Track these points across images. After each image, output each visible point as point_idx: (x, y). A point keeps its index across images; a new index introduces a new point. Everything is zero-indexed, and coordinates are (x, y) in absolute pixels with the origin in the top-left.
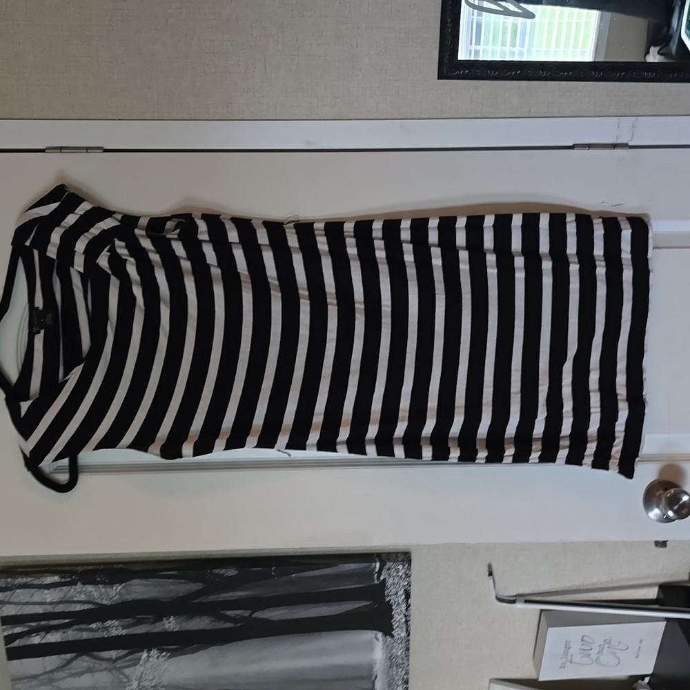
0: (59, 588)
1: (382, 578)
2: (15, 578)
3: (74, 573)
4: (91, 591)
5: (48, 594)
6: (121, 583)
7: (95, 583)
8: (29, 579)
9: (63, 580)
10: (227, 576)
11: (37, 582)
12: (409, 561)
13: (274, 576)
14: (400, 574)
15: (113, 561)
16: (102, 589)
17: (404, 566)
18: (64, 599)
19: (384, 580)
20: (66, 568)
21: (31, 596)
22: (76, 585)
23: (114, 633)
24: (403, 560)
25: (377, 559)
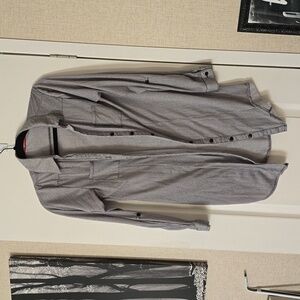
0: (39, 267)
2: (18, 261)
4: (54, 270)
5: (34, 269)
6: (68, 267)
7: (56, 266)
8: (25, 262)
9: (41, 263)
10: (119, 267)
11: (29, 263)
12: (207, 267)
13: (141, 269)
14: (202, 272)
15: (65, 256)
16: (59, 269)
17: (204, 269)
19: (194, 275)
20: (43, 258)
21: (26, 270)
22: (47, 266)
23: (63, 291)
24: (204, 266)
25: (191, 264)
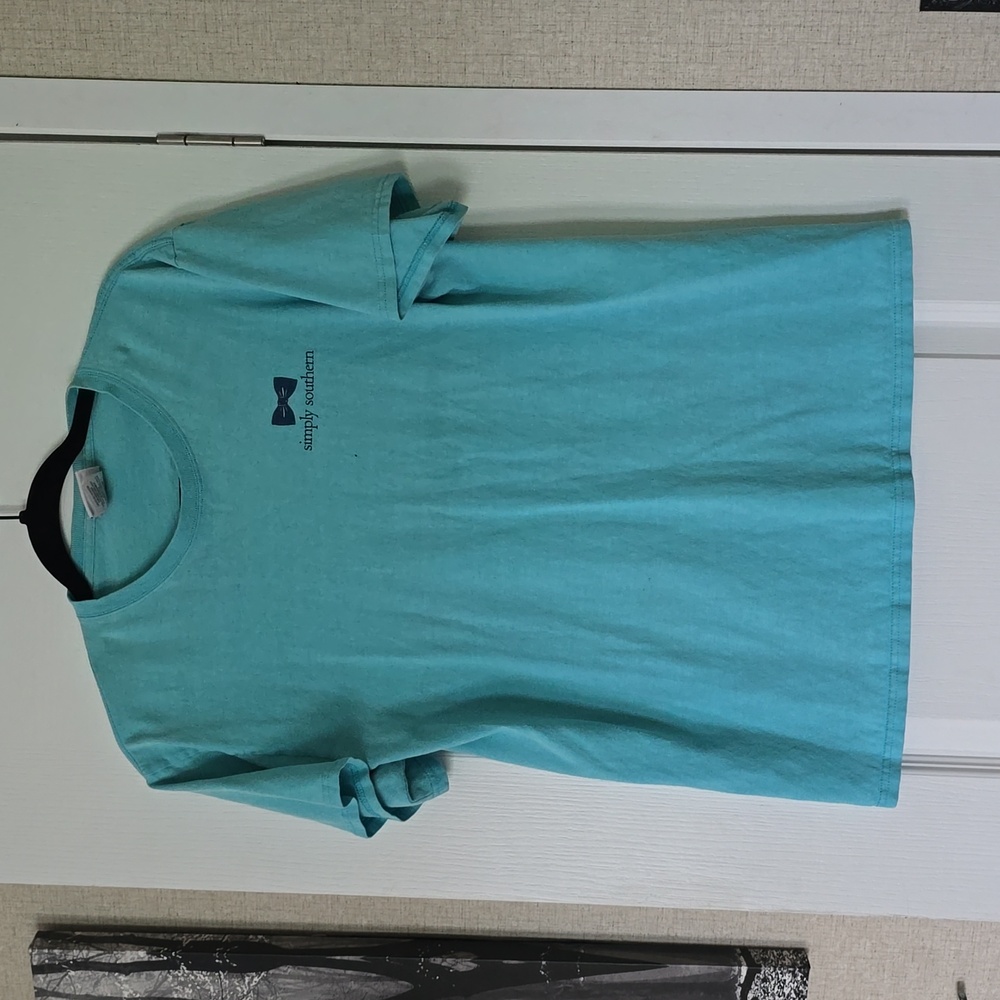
0: (145, 973)
2: (68, 948)
3: (173, 945)
4: (204, 983)
5: (126, 982)
6: (258, 971)
7: (212, 968)
8: (93, 953)
9: (154, 959)
11: (106, 958)
13: (544, 979)
14: (787, 991)
15: (248, 927)
17: (795, 976)
18: (153, 995)
20: (161, 936)
21: (96, 984)
22: (177, 968)
24: (794, 966)
25: (742, 958)
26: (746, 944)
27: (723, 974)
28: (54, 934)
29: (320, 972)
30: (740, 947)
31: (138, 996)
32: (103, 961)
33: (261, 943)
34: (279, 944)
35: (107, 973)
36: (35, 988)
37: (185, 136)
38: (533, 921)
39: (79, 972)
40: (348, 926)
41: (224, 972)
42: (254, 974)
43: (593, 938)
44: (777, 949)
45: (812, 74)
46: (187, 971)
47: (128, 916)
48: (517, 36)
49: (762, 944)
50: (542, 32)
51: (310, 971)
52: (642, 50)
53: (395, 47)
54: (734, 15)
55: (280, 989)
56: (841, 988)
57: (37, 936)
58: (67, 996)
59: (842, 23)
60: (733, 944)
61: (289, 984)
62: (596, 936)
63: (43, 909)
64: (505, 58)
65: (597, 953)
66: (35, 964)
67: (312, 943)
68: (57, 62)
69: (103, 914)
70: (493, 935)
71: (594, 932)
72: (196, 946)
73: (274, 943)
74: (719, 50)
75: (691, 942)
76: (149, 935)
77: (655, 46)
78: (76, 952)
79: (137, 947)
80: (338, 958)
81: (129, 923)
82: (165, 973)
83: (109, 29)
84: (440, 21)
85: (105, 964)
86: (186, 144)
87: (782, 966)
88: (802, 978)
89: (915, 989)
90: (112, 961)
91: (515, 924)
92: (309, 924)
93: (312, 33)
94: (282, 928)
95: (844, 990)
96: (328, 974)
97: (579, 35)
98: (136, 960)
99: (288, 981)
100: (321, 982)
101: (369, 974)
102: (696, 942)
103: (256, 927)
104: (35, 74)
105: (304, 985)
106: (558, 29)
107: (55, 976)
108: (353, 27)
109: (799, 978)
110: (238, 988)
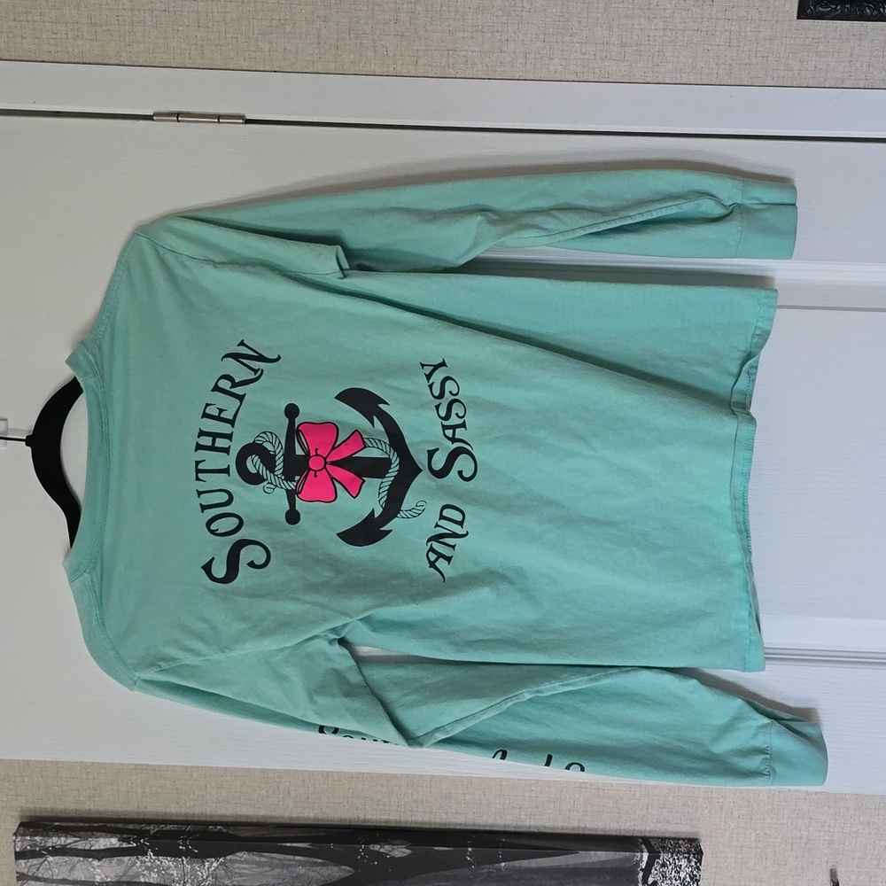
0: (115, 858)
1: (651, 880)
2: (47, 836)
3: (141, 834)
4: (169, 868)
7: (176, 854)
9: (125, 845)
10: (393, 857)
11: (82, 845)
12: (699, 854)
13: (469, 864)
15: (209, 819)
16: (187, 864)
17: (690, 861)
18: (123, 879)
19: (655, 883)
20: (131, 826)
21: (72, 869)
24: (689, 852)
25: (643, 846)
26: (647, 835)
27: (627, 859)
28: (34, 824)
29: (272, 858)
30: (642, 838)
31: (109, 880)
32: (79, 847)
33: (220, 832)
34: (236, 833)
35: (82, 859)
36: (17, 872)
37: (178, 114)
38: (460, 814)
39: (57, 858)
40: (297, 819)
41: (186, 858)
42: (213, 859)
43: (513, 829)
44: (673, 839)
45: (707, 71)
46: (153, 857)
47: (101, 809)
48: (462, 34)
49: (660, 835)
50: (483, 32)
51: (264, 856)
52: (565, 48)
53: (358, 42)
54: (642, 20)
55: (236, 873)
56: (729, 875)
57: (20, 826)
58: (45, 880)
59: (733, 28)
60: (635, 835)
61: (244, 868)
62: (515, 827)
63: (26, 802)
64: (451, 52)
65: (517, 841)
66: (18, 850)
67: (265, 832)
68: (71, 50)
69: (79, 807)
70: (424, 826)
71: (514, 823)
72: (162, 835)
73: (231, 832)
74: (629, 50)
75: (599, 833)
76: (120, 825)
77: (577, 45)
78: (55, 839)
79: (109, 835)
80: (289, 844)
81: (102, 816)
82: (134, 858)
83: (116, 22)
84: (397, 21)
85: (80, 850)
86: (178, 121)
87: (679, 852)
88: (696, 863)
89: (793, 876)
90: (87, 848)
91: (444, 817)
92: (263, 816)
93: (288, 29)
94: (239, 820)
95: (732, 876)
96: (280, 859)
97: (513, 35)
98: (109, 846)
99: (243, 866)
100: (273, 866)
101: (315, 860)
102: (603, 833)
103: (215, 819)
104: (51, 60)
105: (258, 870)
106: (496, 28)
107: (35, 861)
108: (323, 25)
109: (693, 864)
110: (199, 873)
